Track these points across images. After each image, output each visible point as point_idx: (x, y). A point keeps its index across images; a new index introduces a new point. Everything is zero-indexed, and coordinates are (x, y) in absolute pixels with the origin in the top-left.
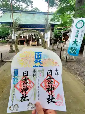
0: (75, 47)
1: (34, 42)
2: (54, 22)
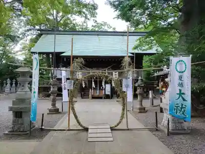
0: (182, 105)
1: (98, 92)
2: (141, 50)
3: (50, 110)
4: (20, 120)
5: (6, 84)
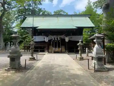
1: (57, 49)
3: (30, 58)
4: (14, 62)
5: (8, 45)
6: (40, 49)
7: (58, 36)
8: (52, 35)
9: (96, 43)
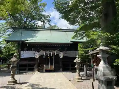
1: (49, 66)
2: (77, 39)
6: (28, 67)
7: (50, 51)
8: (44, 50)
9: (101, 59)
